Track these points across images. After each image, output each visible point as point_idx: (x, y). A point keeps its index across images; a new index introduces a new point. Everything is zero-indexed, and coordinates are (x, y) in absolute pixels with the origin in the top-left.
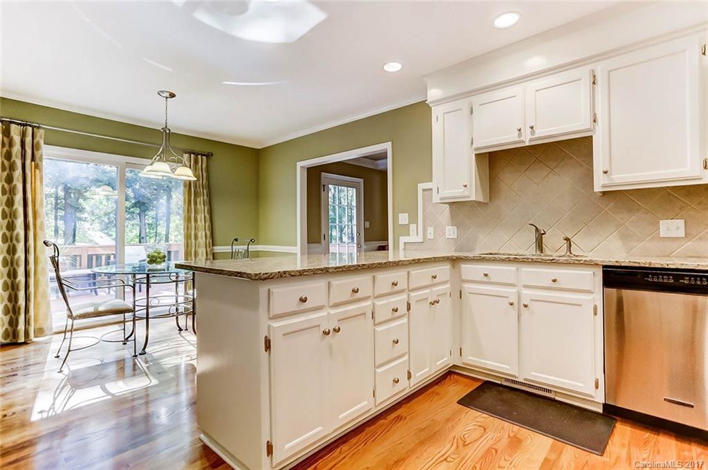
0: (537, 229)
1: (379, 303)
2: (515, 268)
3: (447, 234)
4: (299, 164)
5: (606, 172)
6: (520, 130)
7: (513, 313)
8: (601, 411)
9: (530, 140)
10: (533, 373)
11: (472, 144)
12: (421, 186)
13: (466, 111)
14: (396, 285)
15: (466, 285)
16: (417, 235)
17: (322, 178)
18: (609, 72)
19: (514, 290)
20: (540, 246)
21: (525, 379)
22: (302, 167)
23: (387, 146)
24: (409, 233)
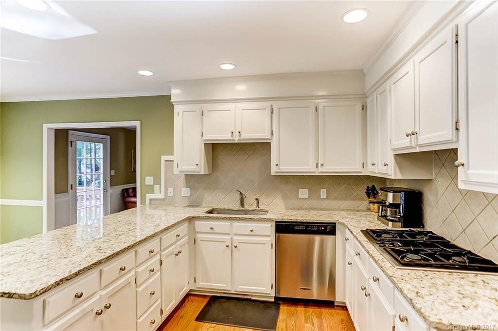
0: (241, 194)
1: (139, 270)
2: (229, 223)
3: (183, 192)
4: (46, 126)
5: (277, 165)
6: (232, 133)
7: (228, 251)
8: (273, 300)
9: (239, 140)
10: (240, 287)
11: (202, 136)
12: (164, 158)
13: (199, 113)
14: (152, 252)
15: (199, 235)
16: (160, 193)
17: (70, 135)
18: (279, 108)
19: (229, 237)
20: (242, 204)
21: (235, 291)
22: (49, 129)
23: (137, 124)
24: (154, 191)
